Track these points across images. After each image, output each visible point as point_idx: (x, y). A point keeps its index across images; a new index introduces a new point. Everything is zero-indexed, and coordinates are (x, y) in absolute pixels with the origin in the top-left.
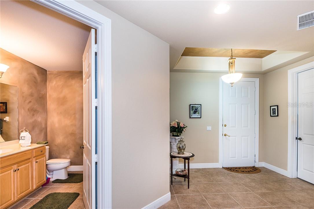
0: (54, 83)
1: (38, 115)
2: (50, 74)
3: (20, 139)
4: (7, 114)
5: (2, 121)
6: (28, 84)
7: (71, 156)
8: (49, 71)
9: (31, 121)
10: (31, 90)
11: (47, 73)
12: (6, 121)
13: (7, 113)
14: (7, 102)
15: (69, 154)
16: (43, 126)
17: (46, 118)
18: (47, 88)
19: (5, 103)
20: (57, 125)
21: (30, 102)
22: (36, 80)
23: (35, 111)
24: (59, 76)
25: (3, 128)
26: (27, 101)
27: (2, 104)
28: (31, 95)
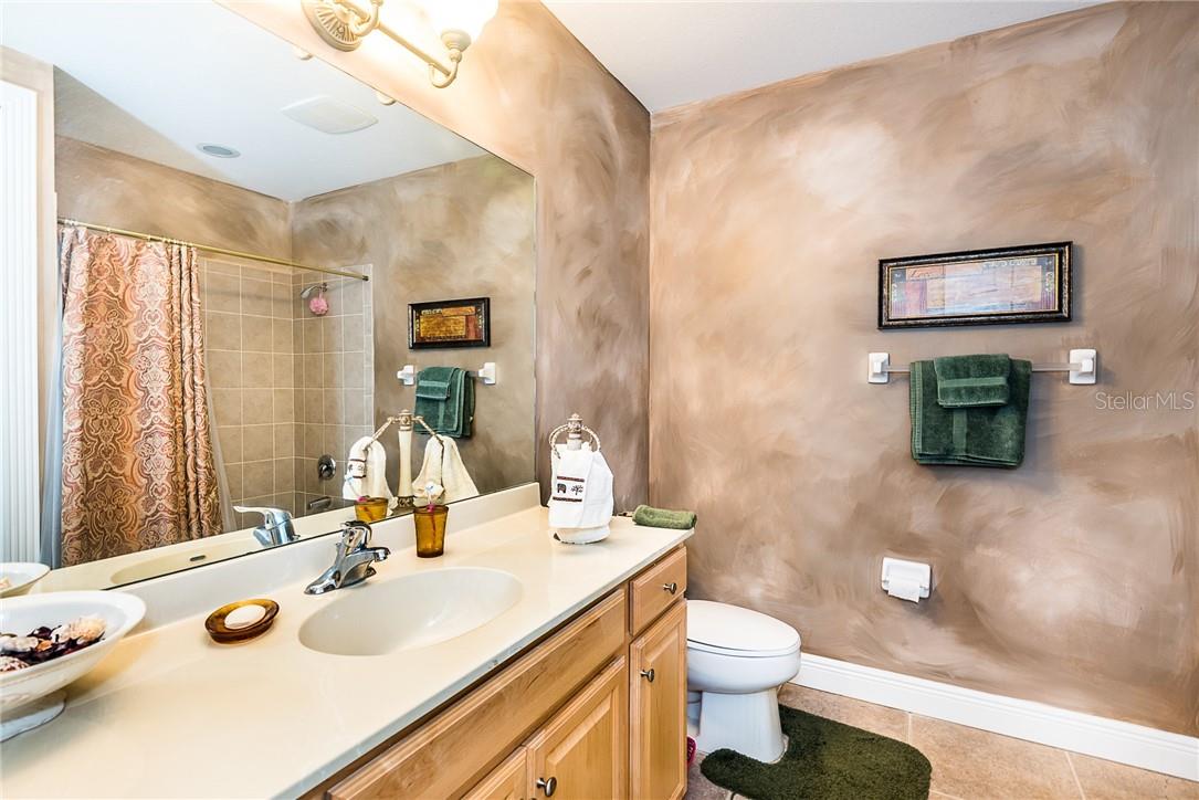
0: (685, 171)
1: (616, 349)
2: (663, 130)
3: (555, 493)
4: (489, 350)
5: (474, 380)
6: (579, 171)
7: (769, 588)
8: (659, 116)
9: (589, 377)
10: (589, 208)
11: (649, 127)
12: (487, 382)
13: (489, 345)
14: (488, 299)
15: (758, 572)
16: (636, 408)
17: (646, 367)
18: (652, 205)
19: (483, 299)
20: (695, 406)
21: (586, 273)
22: (611, 156)
23: (604, 326)
24: (712, 128)
25: (476, 413)
26: (576, 268)
27: (473, 308)
28: (592, 235)
